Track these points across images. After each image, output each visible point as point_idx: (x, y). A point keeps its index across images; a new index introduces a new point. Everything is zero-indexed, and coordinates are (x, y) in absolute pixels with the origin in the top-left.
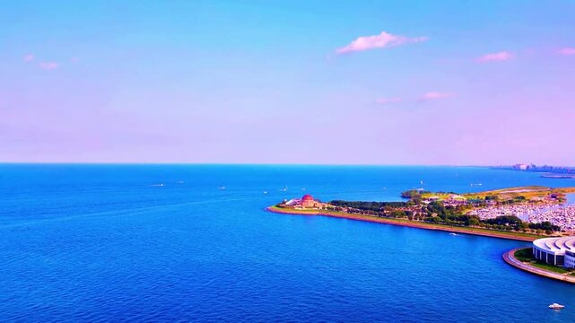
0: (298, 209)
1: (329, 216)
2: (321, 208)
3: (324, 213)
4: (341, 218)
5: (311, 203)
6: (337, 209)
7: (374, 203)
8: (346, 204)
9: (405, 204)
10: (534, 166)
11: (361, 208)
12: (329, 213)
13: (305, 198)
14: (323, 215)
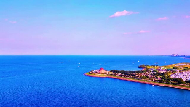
0: (98, 74)
1: (111, 78)
2: (108, 74)
3: (109, 76)
4: (116, 79)
5: (103, 71)
6: (115, 75)
7: (130, 72)
8: (118, 72)
9: (143, 72)
10: (178, 55)
11: (125, 74)
12: (111, 77)
13: (100, 69)
14: (109, 78)
